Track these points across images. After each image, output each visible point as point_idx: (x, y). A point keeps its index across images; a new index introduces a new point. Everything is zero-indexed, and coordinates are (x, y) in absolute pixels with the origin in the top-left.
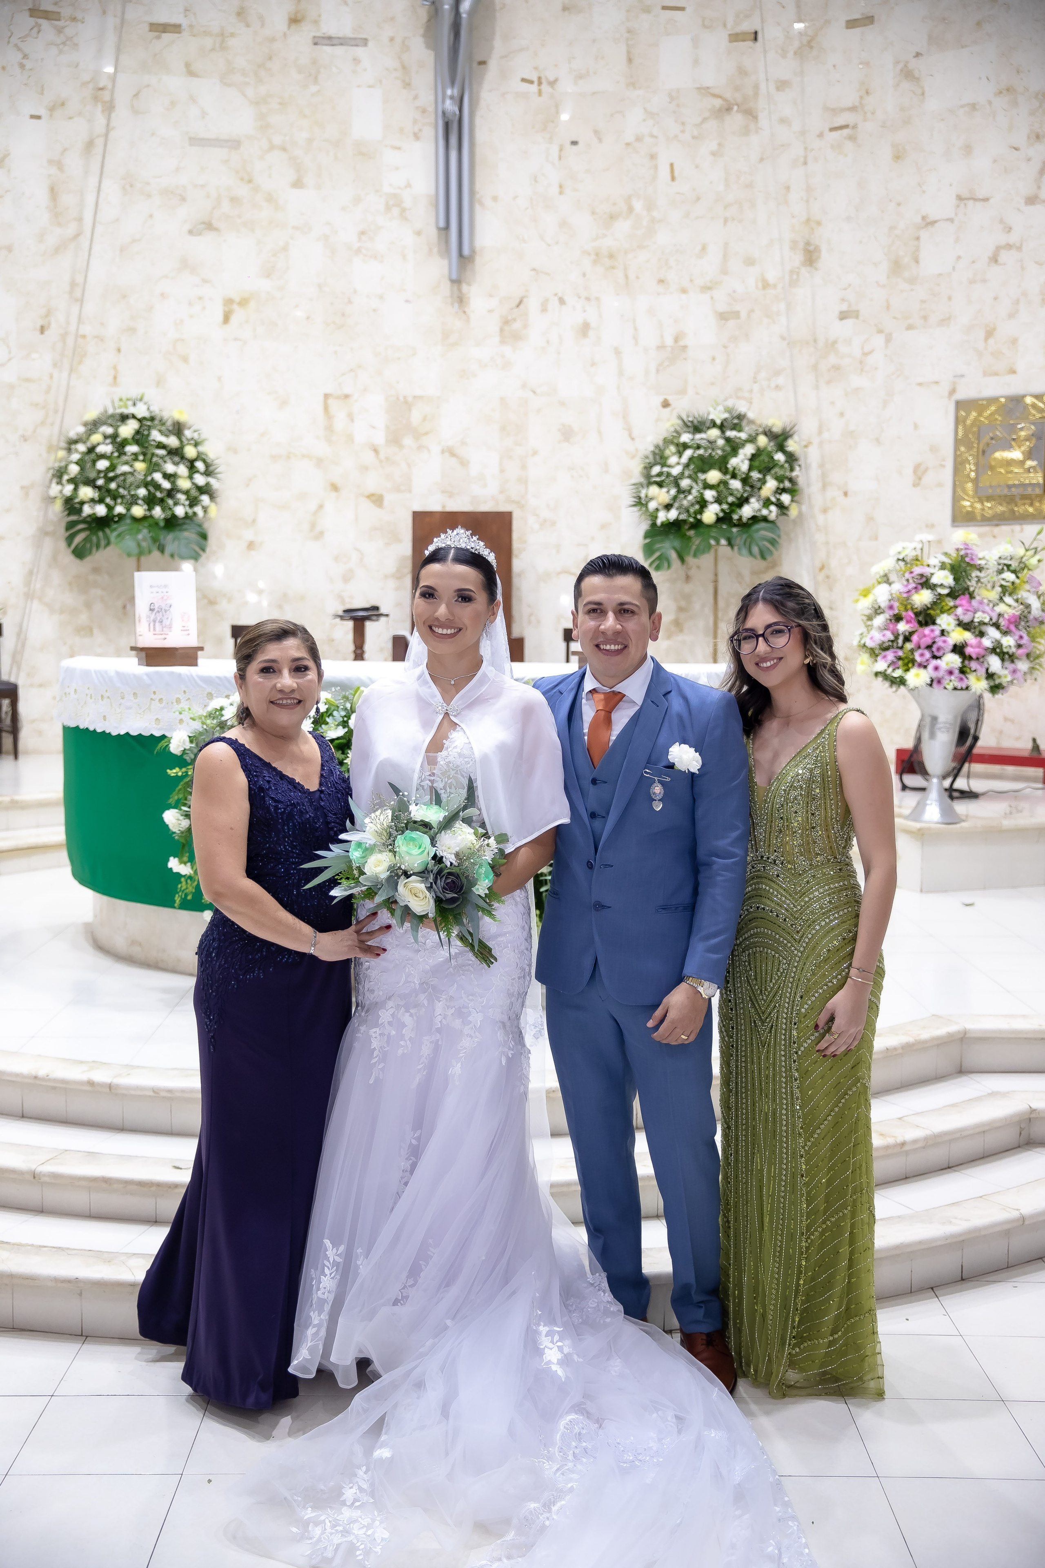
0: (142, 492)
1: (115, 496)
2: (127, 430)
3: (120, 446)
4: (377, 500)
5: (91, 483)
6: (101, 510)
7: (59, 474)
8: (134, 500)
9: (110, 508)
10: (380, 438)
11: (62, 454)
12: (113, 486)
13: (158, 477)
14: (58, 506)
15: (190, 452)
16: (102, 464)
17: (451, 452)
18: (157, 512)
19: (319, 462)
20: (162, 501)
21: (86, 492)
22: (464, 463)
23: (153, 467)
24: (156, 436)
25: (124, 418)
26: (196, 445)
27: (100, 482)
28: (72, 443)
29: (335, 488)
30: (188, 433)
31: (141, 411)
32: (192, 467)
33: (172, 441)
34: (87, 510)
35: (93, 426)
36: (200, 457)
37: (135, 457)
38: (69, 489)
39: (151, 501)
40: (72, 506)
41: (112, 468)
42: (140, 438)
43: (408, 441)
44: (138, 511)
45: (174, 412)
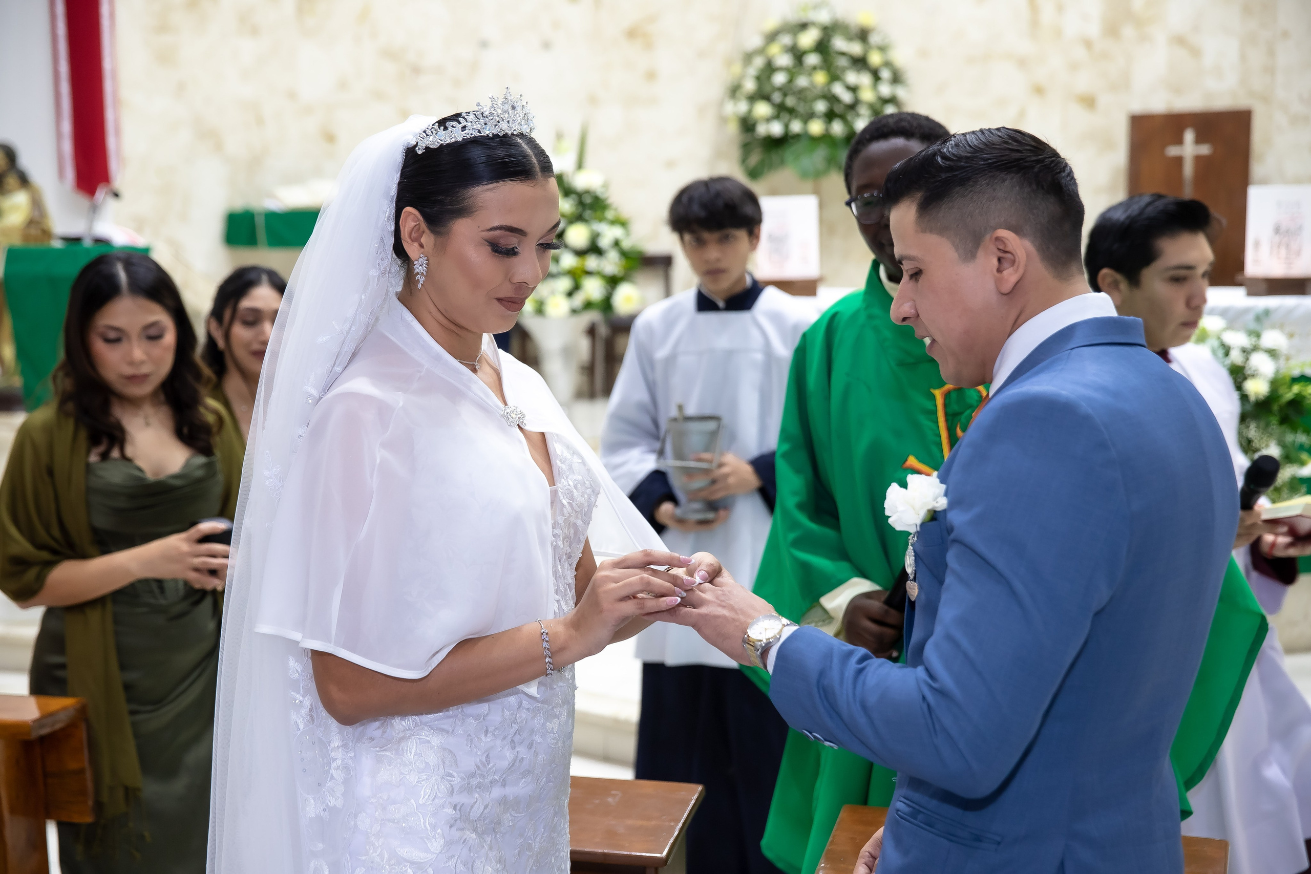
0: (821, 107)
1: (792, 112)
2: (808, 39)
3: (798, 55)
4: (1089, 102)
5: (766, 98)
6: (776, 129)
7: (734, 91)
8: (809, 116)
9: (787, 126)
10: (1094, 29)
11: (737, 69)
12: (790, 102)
13: (838, 90)
14: (733, 128)
15: (875, 59)
16: (780, 79)
17: (1180, 41)
18: (837, 128)
19: (1022, 63)
20: (842, 117)
21: (762, 109)
22: (1196, 52)
23: (834, 77)
24: (839, 43)
25: (804, 26)
26: (882, 49)
27: (777, 97)
28: (748, 58)
29: (1039, 90)
30: (874, 39)
31: (823, 17)
32: (876, 76)
33: (856, 49)
34: (762, 130)
35: (772, 37)
36: (888, 64)
37: (814, 68)
38: (742, 107)
39: (830, 116)
40: (747, 125)
41: (791, 81)
42: (822, 47)
43: (1128, 31)
44: (816, 127)
45: (861, 17)
